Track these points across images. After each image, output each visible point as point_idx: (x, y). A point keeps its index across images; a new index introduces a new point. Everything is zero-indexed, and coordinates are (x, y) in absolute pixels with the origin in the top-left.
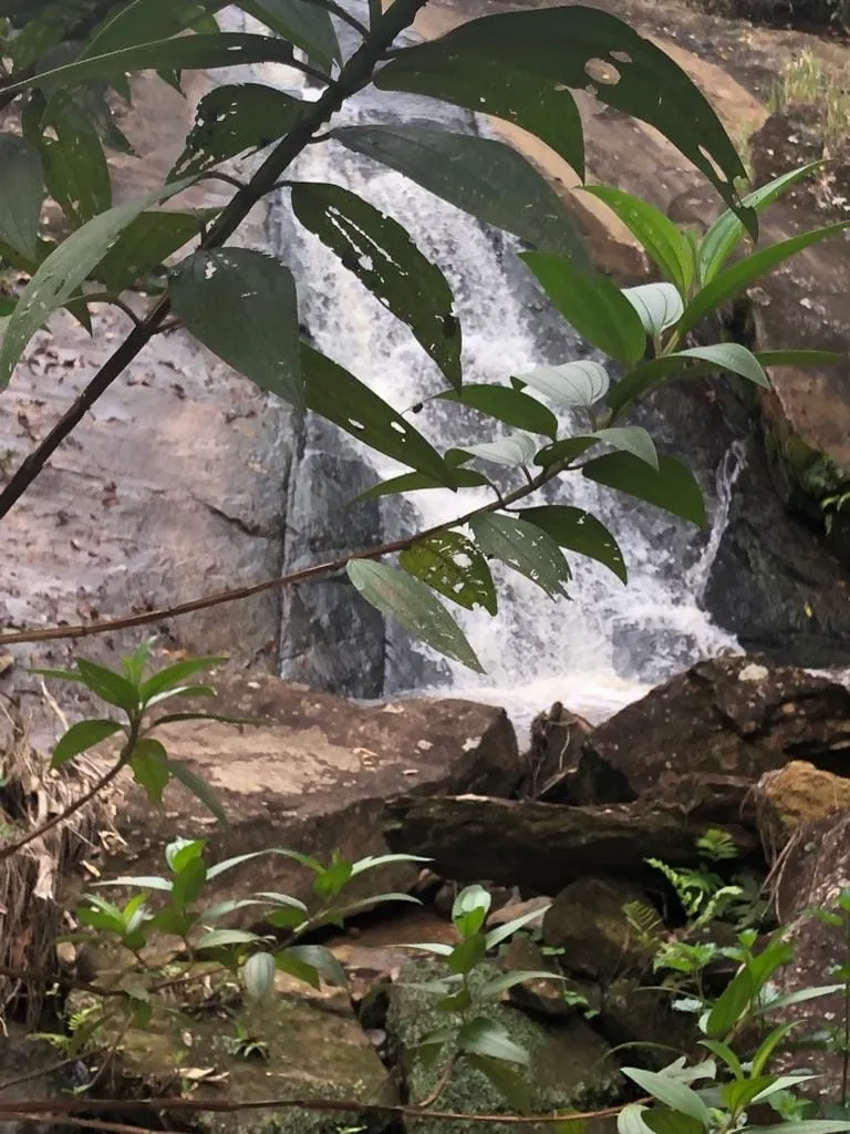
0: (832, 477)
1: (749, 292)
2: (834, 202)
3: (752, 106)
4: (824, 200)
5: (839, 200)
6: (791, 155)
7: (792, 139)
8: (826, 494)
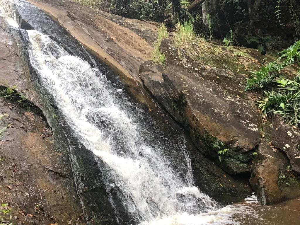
0: (220, 145)
1: (183, 91)
2: (188, 66)
3: (140, 39)
4: (186, 65)
5: (190, 65)
6: (172, 53)
7: (169, 48)
8: (220, 150)
